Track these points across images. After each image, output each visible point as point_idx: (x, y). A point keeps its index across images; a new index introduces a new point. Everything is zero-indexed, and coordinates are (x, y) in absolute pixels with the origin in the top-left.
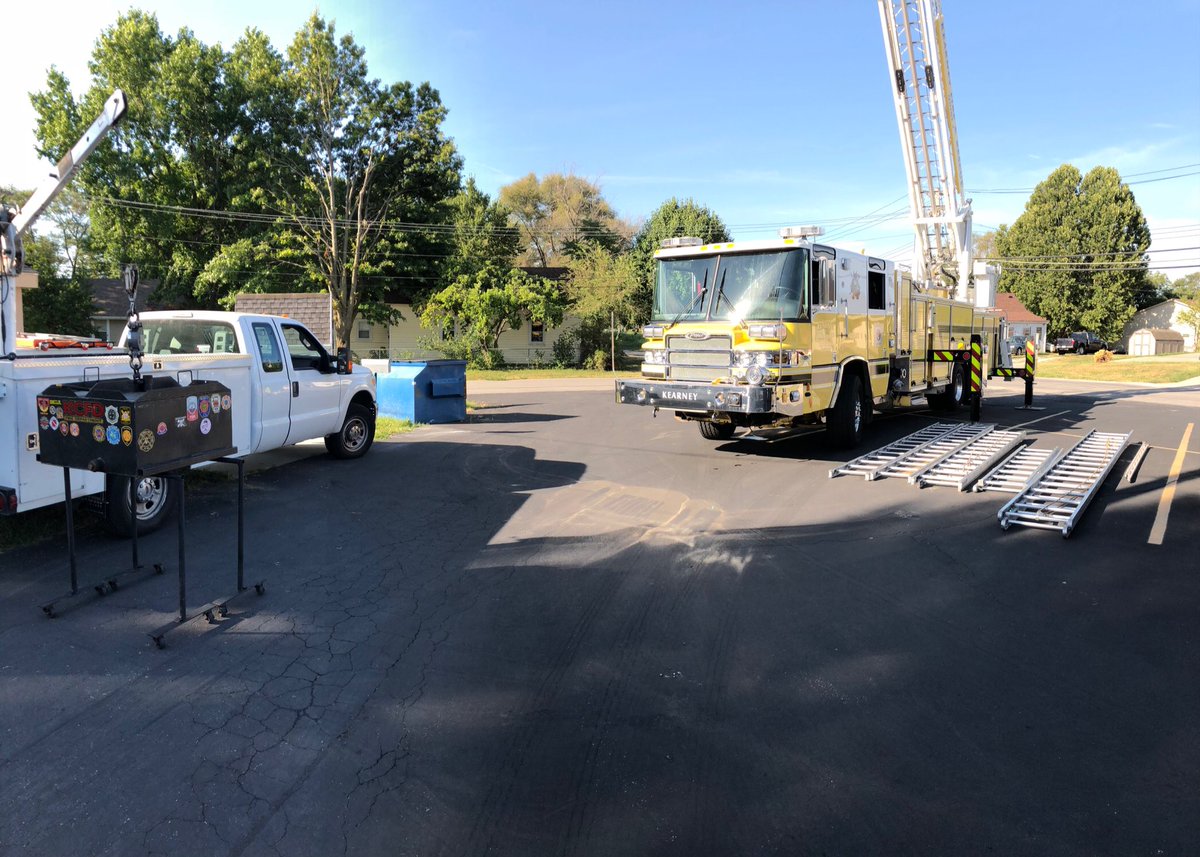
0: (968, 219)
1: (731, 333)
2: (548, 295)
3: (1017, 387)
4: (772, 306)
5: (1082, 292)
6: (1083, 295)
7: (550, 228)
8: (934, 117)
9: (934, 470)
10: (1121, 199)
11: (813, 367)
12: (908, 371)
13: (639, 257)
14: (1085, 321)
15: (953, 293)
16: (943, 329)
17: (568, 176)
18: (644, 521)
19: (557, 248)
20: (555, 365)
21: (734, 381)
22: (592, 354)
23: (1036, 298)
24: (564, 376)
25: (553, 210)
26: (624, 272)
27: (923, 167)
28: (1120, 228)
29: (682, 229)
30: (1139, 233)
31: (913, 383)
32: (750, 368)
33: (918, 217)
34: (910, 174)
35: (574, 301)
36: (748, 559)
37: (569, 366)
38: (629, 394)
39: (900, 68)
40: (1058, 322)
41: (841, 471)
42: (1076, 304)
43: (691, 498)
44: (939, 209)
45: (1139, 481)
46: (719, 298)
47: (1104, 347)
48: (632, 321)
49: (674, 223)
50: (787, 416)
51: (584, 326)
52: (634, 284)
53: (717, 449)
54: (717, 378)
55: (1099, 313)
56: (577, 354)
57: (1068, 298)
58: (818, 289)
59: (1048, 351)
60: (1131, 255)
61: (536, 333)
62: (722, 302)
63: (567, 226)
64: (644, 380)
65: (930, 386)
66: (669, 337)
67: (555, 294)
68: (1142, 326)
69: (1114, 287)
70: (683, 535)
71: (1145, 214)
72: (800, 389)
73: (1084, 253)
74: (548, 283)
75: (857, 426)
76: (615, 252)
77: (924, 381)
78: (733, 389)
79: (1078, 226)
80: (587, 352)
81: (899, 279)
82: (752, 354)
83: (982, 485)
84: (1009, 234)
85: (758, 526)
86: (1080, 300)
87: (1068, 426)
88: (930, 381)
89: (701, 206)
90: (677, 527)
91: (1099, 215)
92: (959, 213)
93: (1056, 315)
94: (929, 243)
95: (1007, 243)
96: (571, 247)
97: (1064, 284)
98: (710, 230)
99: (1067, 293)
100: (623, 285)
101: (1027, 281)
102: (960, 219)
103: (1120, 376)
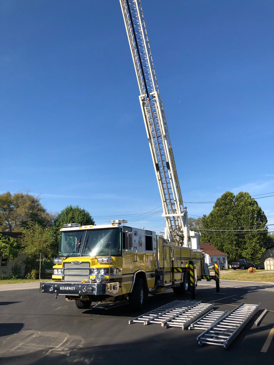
0: (186, 214)
1: (90, 261)
2: (12, 245)
3: (212, 284)
4: (106, 250)
5: (241, 242)
6: (241, 243)
7: (15, 215)
8: (170, 179)
9: (173, 320)
10: (252, 204)
11: (123, 275)
12: (163, 276)
13: (55, 229)
14: (244, 254)
15: (182, 243)
16: (177, 259)
17: (25, 194)
18: (48, 346)
19: (18, 223)
20: (12, 277)
21: (91, 281)
22: (30, 272)
23: (221, 245)
24: (15, 283)
25: (17, 208)
26: (48, 235)
27: (167, 196)
28: (253, 216)
29: (74, 218)
30: (261, 218)
31: (166, 282)
32: (97, 276)
33: (166, 214)
34: (162, 198)
35: (24, 247)
36: (92, 359)
37: (19, 278)
38: (46, 288)
39: (157, 163)
40: (232, 255)
41: (134, 321)
42: (239, 247)
43: (69, 335)
44: (174, 211)
45: (261, 325)
46: (86, 247)
47: (253, 266)
48: (50, 256)
49: (70, 215)
50: (112, 296)
51: (28, 258)
52: (52, 240)
53: (83, 313)
54: (83, 280)
55: (249, 251)
56: (23, 272)
57: (235, 245)
58: (125, 243)
59: (229, 268)
60: (260, 226)
61: (3, 262)
62: (87, 249)
63: (23, 215)
64: (52, 282)
65: (173, 283)
66: (64, 263)
67: (15, 244)
68: (269, 257)
69: (254, 240)
70: (65, 351)
71: (263, 210)
72: (118, 284)
73: (239, 226)
74: (12, 239)
75: (142, 301)
76: (44, 226)
77: (171, 281)
78: (89, 285)
79: (235, 215)
80: (28, 270)
81: (158, 238)
82: (98, 269)
83: (192, 327)
84: (207, 219)
85: (97, 345)
86: (241, 245)
87: (234, 301)
88: (173, 281)
89: (82, 209)
90: (63, 348)
91: (244, 211)
92: (182, 212)
93: (231, 252)
94: (171, 224)
95: (207, 222)
96: (24, 224)
97: (233, 239)
98: (85, 218)
99: (235, 242)
100: (47, 240)
101: (217, 238)
102: (183, 214)
103: (260, 279)
